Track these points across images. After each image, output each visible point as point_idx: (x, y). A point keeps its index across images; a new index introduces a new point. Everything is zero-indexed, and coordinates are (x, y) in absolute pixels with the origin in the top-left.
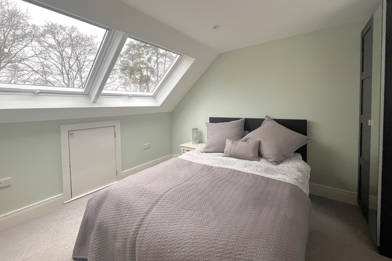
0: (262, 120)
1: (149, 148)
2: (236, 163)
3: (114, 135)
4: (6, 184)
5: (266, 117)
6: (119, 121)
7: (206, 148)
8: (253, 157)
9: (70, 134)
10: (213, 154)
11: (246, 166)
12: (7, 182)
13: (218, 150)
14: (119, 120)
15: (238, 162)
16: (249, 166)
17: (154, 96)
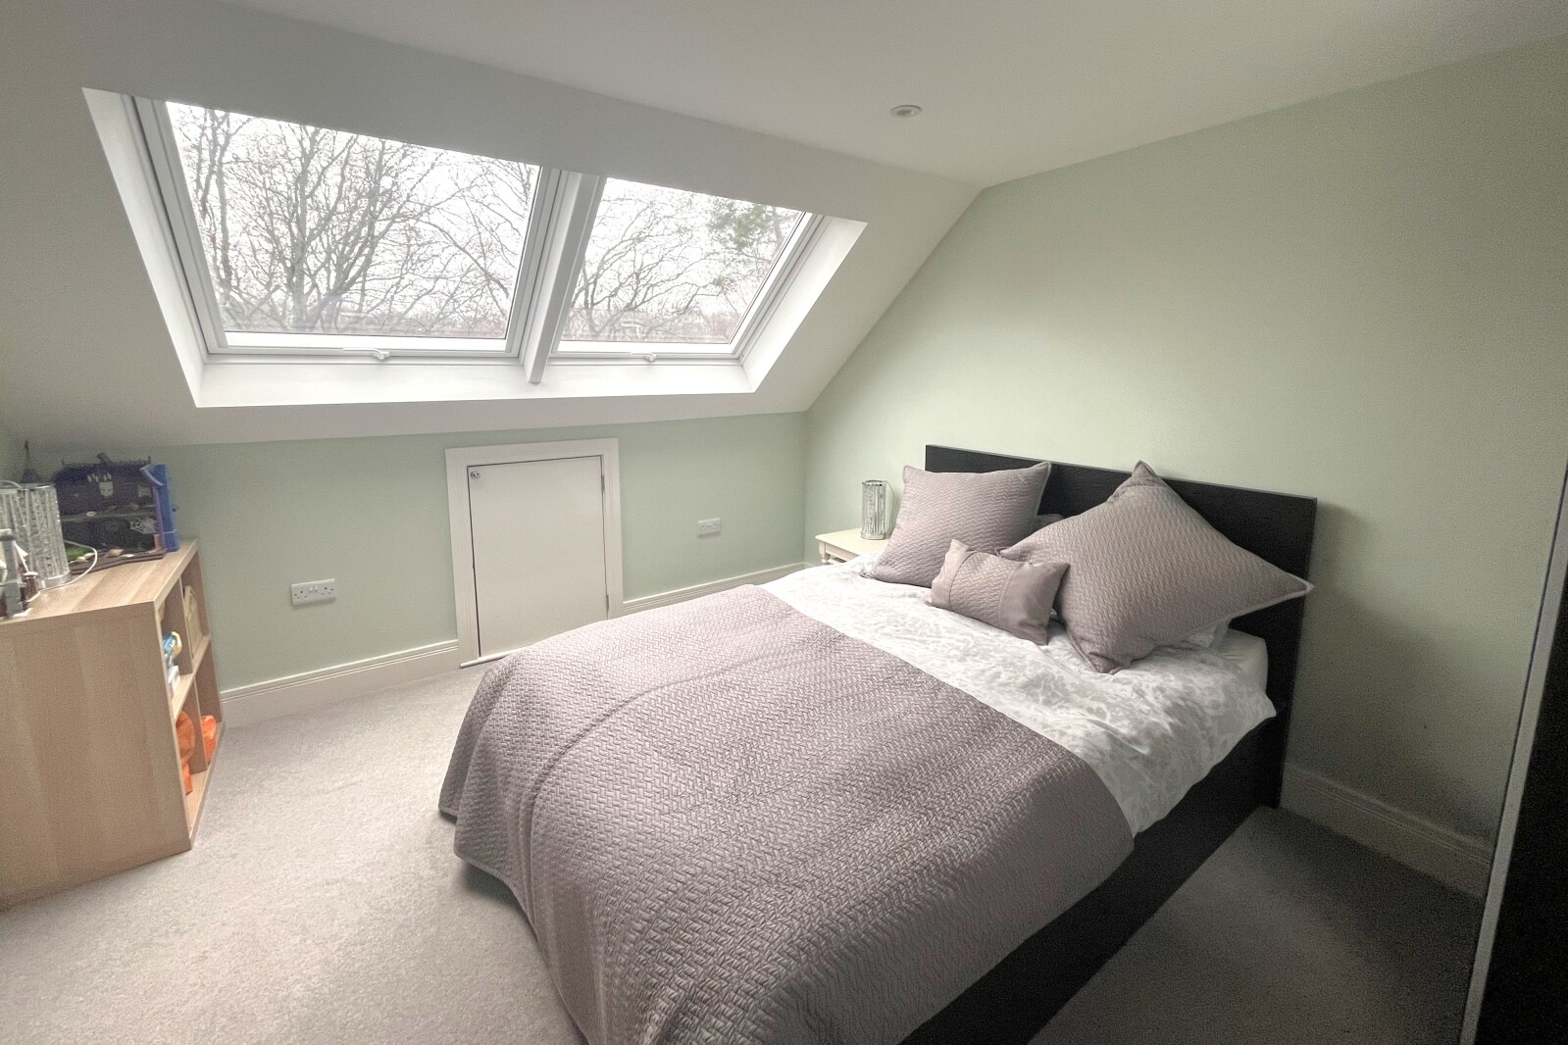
0: (1119, 477)
1: (717, 534)
2: (940, 637)
3: (600, 486)
4: (327, 596)
5: (1137, 466)
6: (616, 440)
7: (881, 564)
8: (1023, 624)
9: (472, 474)
10: (896, 589)
11: (968, 655)
12: (329, 590)
13: (917, 574)
14: (615, 437)
15: (948, 635)
16: (977, 658)
17: (736, 356)
